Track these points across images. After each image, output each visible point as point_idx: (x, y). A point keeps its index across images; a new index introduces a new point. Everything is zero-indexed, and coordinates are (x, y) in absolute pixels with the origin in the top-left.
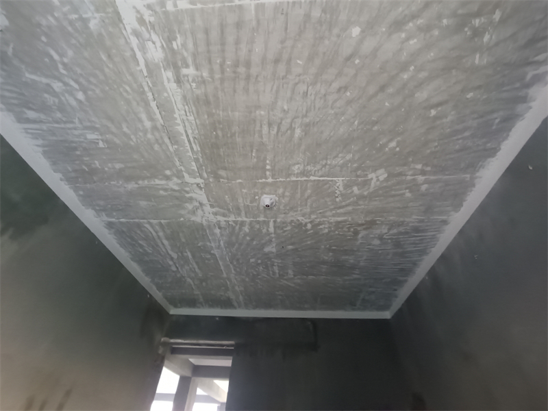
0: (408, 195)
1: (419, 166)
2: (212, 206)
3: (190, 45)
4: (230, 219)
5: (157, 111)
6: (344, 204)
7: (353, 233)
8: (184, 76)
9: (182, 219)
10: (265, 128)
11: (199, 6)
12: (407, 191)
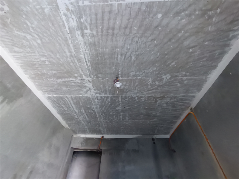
0: (179, 85)
1: (184, 73)
2: (94, 90)
3: (89, 20)
4: (102, 95)
5: (73, 48)
6: (151, 89)
7: (155, 101)
8: (85, 33)
9: (81, 95)
10: (119, 56)
11: (94, 4)
12: (179, 83)
